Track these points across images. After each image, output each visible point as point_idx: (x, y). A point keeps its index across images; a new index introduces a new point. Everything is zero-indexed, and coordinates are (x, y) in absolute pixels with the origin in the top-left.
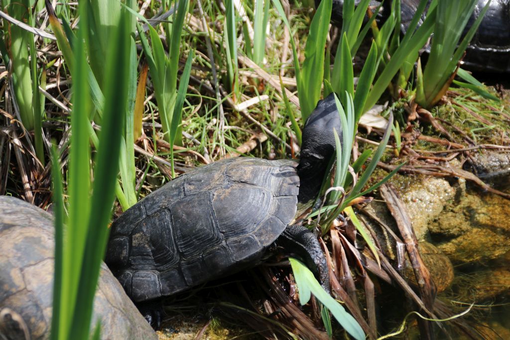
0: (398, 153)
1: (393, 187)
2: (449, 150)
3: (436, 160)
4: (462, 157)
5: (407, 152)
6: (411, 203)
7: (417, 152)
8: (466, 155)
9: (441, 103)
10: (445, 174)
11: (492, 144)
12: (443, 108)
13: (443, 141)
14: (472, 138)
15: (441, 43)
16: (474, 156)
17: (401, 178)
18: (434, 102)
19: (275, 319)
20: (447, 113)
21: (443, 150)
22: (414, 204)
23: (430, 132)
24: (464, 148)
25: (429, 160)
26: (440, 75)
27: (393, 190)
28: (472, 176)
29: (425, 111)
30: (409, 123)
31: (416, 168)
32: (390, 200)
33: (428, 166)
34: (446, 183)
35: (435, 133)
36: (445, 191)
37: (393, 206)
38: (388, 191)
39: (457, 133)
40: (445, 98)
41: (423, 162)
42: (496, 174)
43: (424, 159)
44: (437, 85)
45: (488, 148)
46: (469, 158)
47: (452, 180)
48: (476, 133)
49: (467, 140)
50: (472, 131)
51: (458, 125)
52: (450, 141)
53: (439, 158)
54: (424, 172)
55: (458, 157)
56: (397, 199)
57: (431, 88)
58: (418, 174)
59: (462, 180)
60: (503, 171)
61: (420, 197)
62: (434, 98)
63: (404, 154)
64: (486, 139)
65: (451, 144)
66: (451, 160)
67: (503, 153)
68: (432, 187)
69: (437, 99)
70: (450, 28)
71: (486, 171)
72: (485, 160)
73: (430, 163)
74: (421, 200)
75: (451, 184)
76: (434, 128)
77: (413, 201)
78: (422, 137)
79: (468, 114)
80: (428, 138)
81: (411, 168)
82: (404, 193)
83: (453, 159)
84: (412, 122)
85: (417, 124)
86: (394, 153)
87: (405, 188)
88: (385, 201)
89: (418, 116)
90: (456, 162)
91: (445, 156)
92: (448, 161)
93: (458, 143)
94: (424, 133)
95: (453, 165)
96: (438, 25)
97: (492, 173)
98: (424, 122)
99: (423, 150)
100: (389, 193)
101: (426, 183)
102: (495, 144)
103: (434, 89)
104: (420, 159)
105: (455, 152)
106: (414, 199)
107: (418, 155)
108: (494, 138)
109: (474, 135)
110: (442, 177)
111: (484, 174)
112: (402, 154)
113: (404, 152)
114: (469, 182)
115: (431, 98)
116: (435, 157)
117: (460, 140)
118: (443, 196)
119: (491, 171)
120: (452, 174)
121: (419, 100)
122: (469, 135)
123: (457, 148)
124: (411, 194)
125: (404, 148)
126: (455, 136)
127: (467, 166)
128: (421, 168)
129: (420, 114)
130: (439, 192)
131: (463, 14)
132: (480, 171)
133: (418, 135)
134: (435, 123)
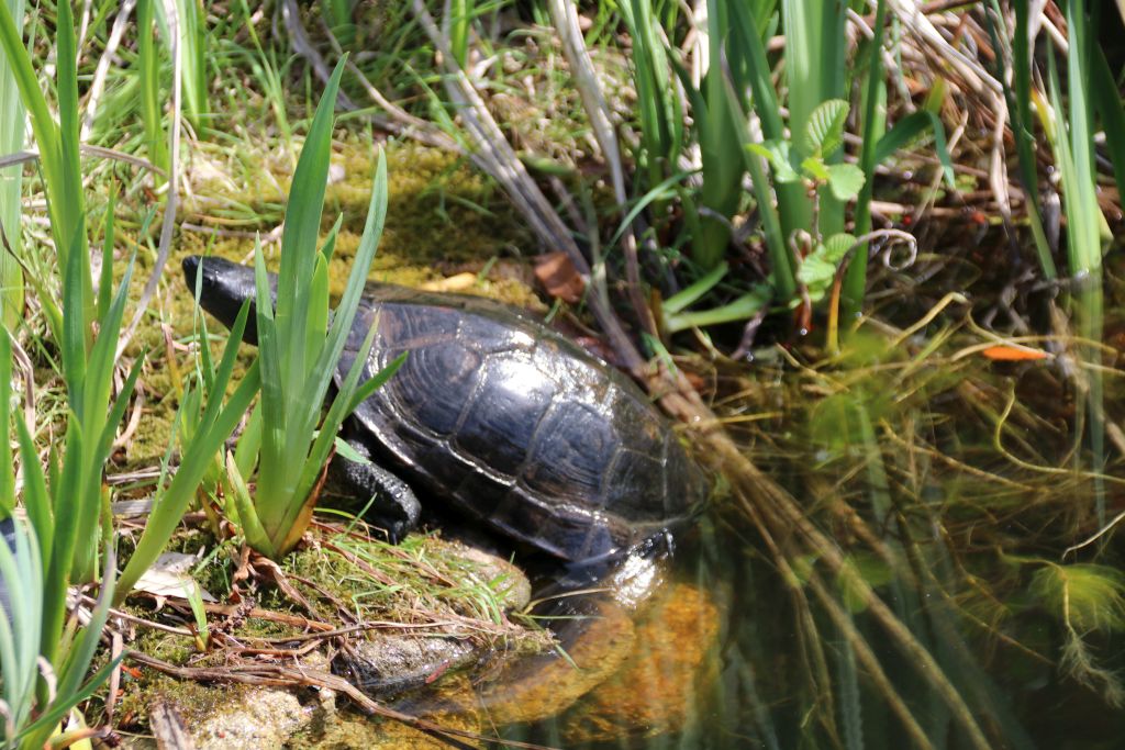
0: (202, 645)
1: (177, 709)
2: (305, 635)
3: (277, 656)
4: (331, 648)
5: (222, 641)
6: (214, 739)
7: (242, 642)
8: (337, 645)
9: (300, 546)
10: (288, 682)
11: (389, 618)
12: (307, 557)
13: (298, 618)
14: (354, 611)
15: (282, 427)
16: (354, 645)
17: (202, 691)
18: (287, 544)
20: (313, 565)
21: (296, 635)
22: (220, 742)
23: (275, 602)
24: (334, 630)
25: (262, 656)
26: (291, 491)
27: (176, 715)
28: (346, 686)
29: (266, 562)
30: (235, 587)
31: (232, 672)
32: (165, 735)
33: (259, 666)
34: (292, 700)
35: (285, 603)
36: (288, 715)
37: (167, 745)
38: (166, 717)
39: (327, 601)
40: (309, 536)
41: (252, 660)
42: (398, 680)
43: (253, 654)
44: (287, 511)
45: (383, 630)
46: (344, 651)
47: (306, 694)
48: (362, 601)
49: (342, 613)
50: (354, 597)
51: (329, 587)
52: (310, 618)
53: (282, 651)
54: (248, 678)
55: (323, 649)
56: (179, 732)
57: (276, 516)
58: (236, 681)
59: (327, 695)
60: (410, 674)
61: (233, 728)
62: (287, 536)
63: (216, 646)
64: (381, 612)
65: (311, 623)
66: (305, 655)
67: (413, 637)
68: (261, 709)
69: (294, 538)
70: (293, 396)
71: (375, 674)
72: (374, 653)
73: (266, 662)
74: (235, 734)
75: (303, 702)
76: (281, 595)
77: (219, 735)
78: (258, 611)
79: (353, 566)
80: (269, 614)
81: (226, 671)
82: (202, 721)
83: (312, 651)
84: (243, 584)
85: (253, 588)
86: (195, 644)
87: (205, 710)
88: (155, 736)
89: (253, 572)
90: (316, 657)
91: (296, 647)
92: (299, 657)
93: (327, 621)
94: (264, 605)
95: (314, 666)
96: (267, 390)
97: (387, 679)
98: (266, 581)
99: (256, 637)
100: (165, 721)
101: (252, 699)
102: (398, 621)
103: (283, 518)
104: (244, 655)
105: (316, 639)
106: (220, 731)
107: (242, 646)
108: (398, 609)
109: (357, 606)
110: (283, 687)
111: (372, 680)
112: (211, 645)
113: (216, 641)
114: (342, 698)
115: (280, 536)
116: (275, 650)
117: (330, 615)
118: (285, 723)
119: (387, 675)
120: (302, 681)
121: (254, 541)
122: (349, 606)
123: (320, 631)
124: (214, 724)
125: (214, 634)
126: (322, 608)
127: (340, 666)
128: (243, 671)
129: (256, 568)
130: (274, 717)
131: (318, 370)
132: (368, 678)
133: (249, 608)
134: (284, 584)
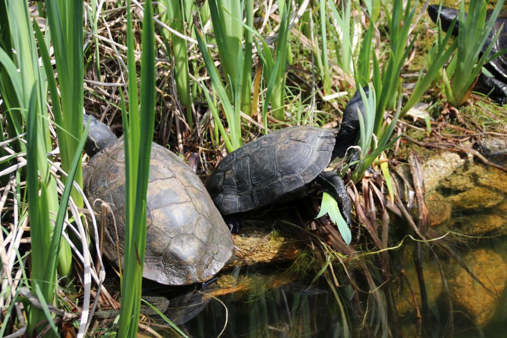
0: (428, 135)
1: (418, 156)
2: (465, 135)
3: (454, 141)
4: (473, 140)
5: (436, 134)
6: (430, 167)
7: (442, 135)
8: (476, 139)
9: (466, 104)
10: (457, 150)
11: (495, 132)
12: (468, 108)
13: (462, 129)
14: (482, 128)
15: (464, 62)
16: (481, 140)
17: (427, 151)
18: (461, 103)
19: (316, 234)
20: (470, 111)
21: (461, 134)
22: (432, 168)
23: (455, 122)
24: (475, 134)
25: (449, 140)
26: (464, 84)
27: (417, 158)
28: (477, 153)
29: (453, 108)
30: (442, 116)
31: (438, 145)
32: (413, 164)
33: (447, 144)
34: (458, 156)
35: (458, 123)
36: (456, 161)
37: (413, 167)
38: (414, 158)
39: (473, 124)
40: (469, 101)
41: (445, 141)
42: (496, 153)
43: (446, 140)
44: (462, 91)
45: (493, 135)
46: (478, 141)
47: (463, 155)
48: (486, 125)
49: (479, 129)
50: (483, 123)
51: (475, 118)
52: (467, 129)
53: (456, 140)
54: (443, 147)
55: (470, 140)
56: (418, 164)
57: (458, 93)
58: (439, 149)
59: (470, 156)
60: (501, 151)
61: (436, 164)
62: (461, 100)
63: (433, 136)
64: (492, 129)
65: (467, 131)
66: (464, 141)
67: (503, 139)
68: (447, 158)
69: (464, 101)
70: (469, 51)
71: (488, 150)
72: (489, 144)
73: (450, 143)
74: (437, 166)
75: (462, 157)
76: (457, 120)
77: (431, 166)
78: (449, 125)
79: (484, 113)
80: (453, 126)
81: (436, 145)
82: (426, 161)
83: (466, 140)
84: (444, 115)
85: (448, 117)
86: (426, 134)
87: (428, 156)
88: (410, 164)
89: (449, 112)
90: (468, 143)
91: (461, 138)
92: (462, 142)
93: (473, 130)
94: (451, 123)
95: (466, 145)
96: (460, 49)
97: (492, 152)
98: (452, 115)
99: (448, 134)
100: (413, 159)
101: (444, 155)
102: (498, 133)
103: (461, 94)
104: (443, 139)
105: (468, 136)
106: (432, 164)
107: (442, 137)
108: (498, 129)
109: (484, 126)
110: (455, 152)
111: (487, 152)
112: (431, 135)
113: (433, 134)
114: (475, 157)
115: (459, 100)
116: (454, 139)
117: (474, 129)
118: (455, 164)
119: (492, 151)
120: (462, 150)
121: (450, 101)
122: (481, 126)
123: (470, 134)
124: (432, 161)
125: (433, 132)
126: (472, 126)
127: (476, 146)
128: (442, 145)
129: (450, 110)
130: (451, 162)
131: (479, 42)
132: (486, 152)
133: (446, 124)
134: (459, 117)
